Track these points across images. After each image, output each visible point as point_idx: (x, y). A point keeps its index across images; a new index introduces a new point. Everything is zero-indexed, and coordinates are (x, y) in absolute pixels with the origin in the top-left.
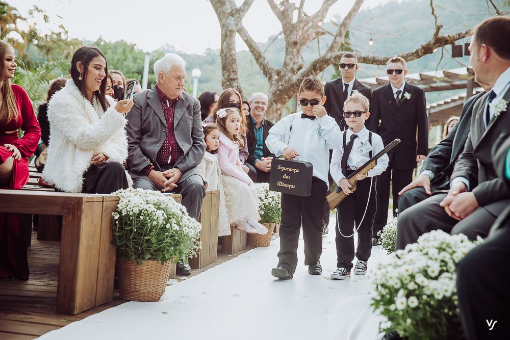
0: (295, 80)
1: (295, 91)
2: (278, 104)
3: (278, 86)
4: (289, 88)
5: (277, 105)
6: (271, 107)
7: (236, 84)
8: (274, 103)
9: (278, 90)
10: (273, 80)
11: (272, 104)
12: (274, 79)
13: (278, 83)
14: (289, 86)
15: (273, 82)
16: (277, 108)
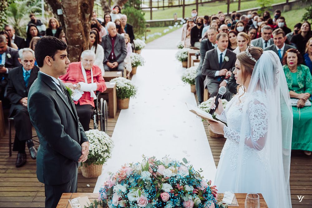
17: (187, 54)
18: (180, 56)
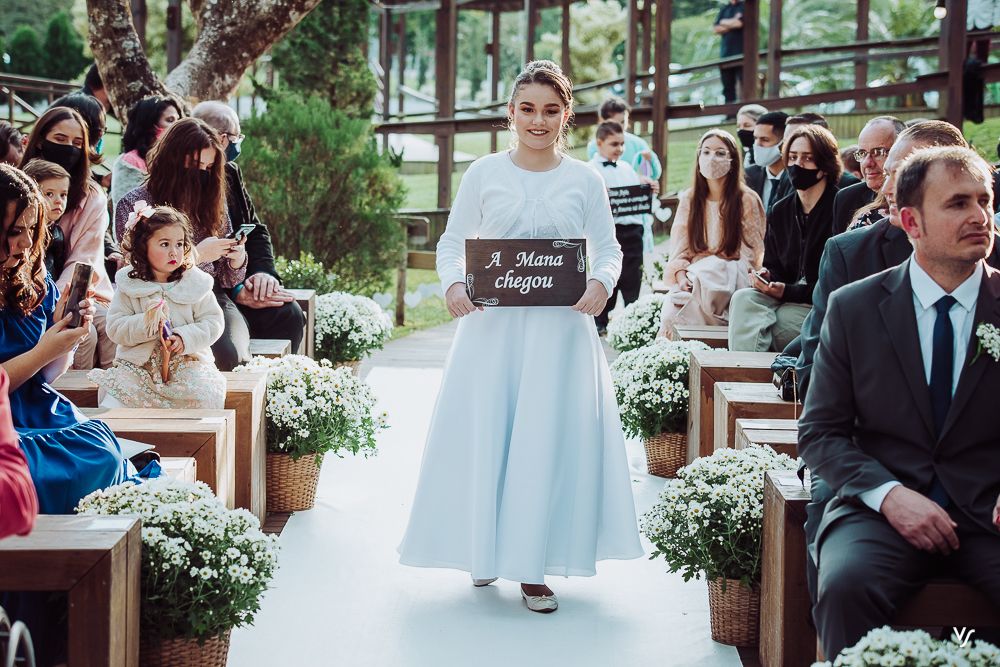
0: (266, 9)
1: (268, 38)
2: (227, 76)
3: (222, 27)
4: (254, 32)
5: (223, 79)
6: (209, 85)
7: (131, 43)
8: (216, 75)
9: (224, 37)
10: (205, 10)
11: (212, 78)
12: (209, 7)
13: (221, 17)
14: (253, 25)
15: (207, 15)
16: (223, 87)
17: (685, 379)
18: (631, 392)
